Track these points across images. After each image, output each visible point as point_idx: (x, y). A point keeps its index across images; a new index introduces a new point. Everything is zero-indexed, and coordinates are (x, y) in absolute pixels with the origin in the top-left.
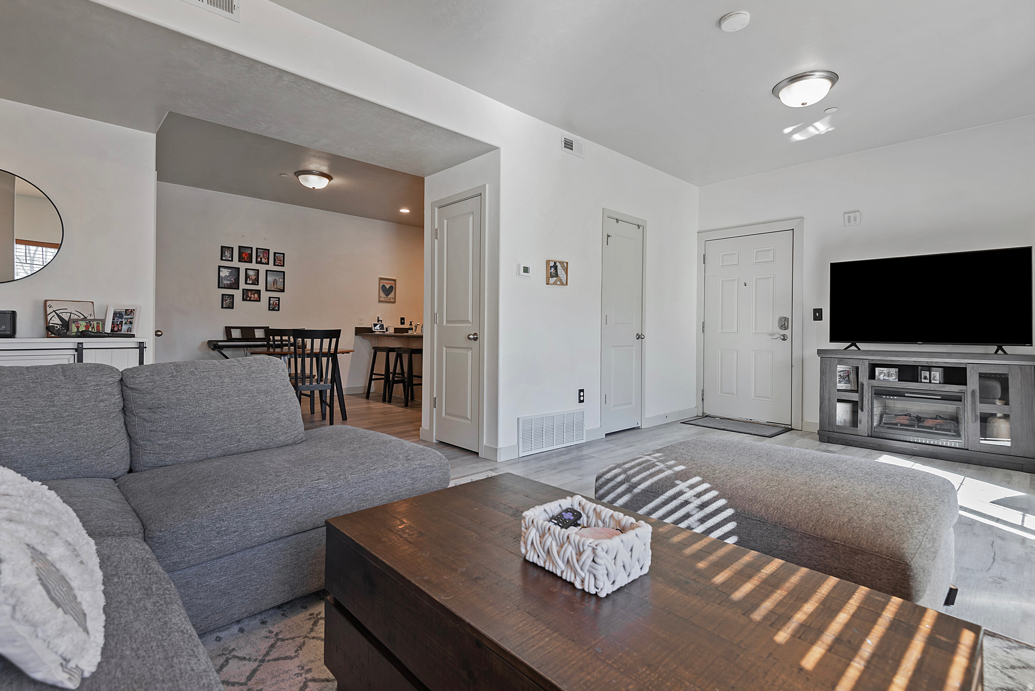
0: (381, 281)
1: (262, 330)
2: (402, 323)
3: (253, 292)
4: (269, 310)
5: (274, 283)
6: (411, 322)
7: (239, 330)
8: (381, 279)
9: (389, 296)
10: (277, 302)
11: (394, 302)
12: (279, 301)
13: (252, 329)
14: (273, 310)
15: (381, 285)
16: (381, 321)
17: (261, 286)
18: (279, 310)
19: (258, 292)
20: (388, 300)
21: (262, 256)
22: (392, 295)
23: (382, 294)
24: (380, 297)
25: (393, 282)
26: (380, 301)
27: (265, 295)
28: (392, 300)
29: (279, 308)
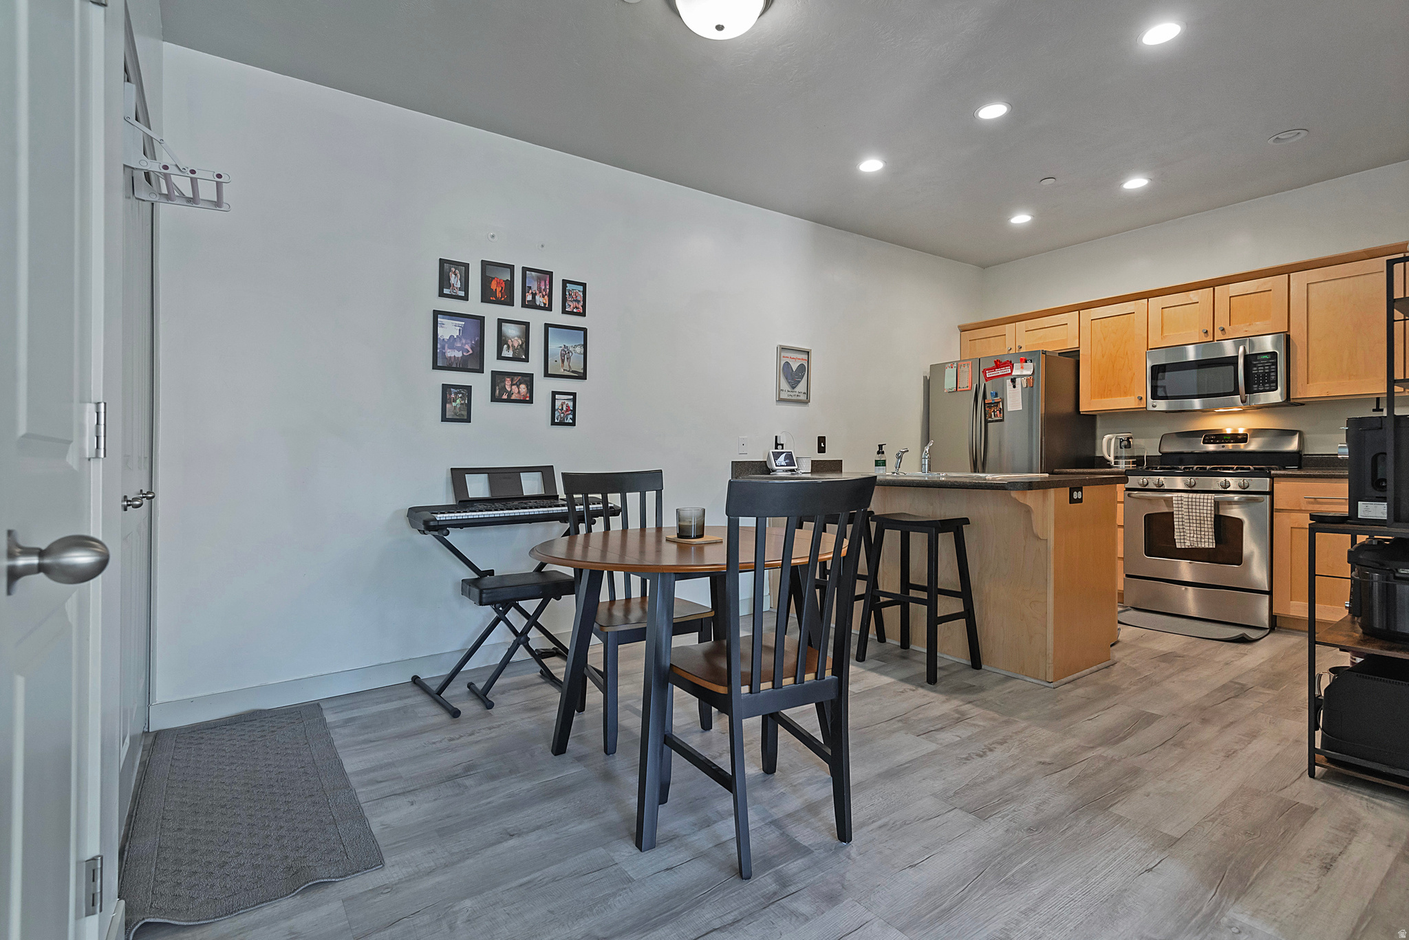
0: (783, 354)
1: (538, 475)
2: (822, 450)
3: (516, 379)
4: (553, 423)
5: (562, 356)
6: (881, 446)
7: (484, 478)
8: (784, 349)
9: (796, 389)
10: (571, 404)
11: (806, 402)
12: (574, 400)
13: (514, 474)
14: (562, 423)
15: (782, 363)
16: (782, 445)
17: (534, 366)
18: (573, 424)
19: (528, 379)
20: (794, 398)
21: (535, 288)
22: (801, 387)
23: (785, 385)
24: (780, 390)
25: (805, 357)
26: (780, 400)
27: (543, 387)
28: (803, 397)
29: (574, 419)
